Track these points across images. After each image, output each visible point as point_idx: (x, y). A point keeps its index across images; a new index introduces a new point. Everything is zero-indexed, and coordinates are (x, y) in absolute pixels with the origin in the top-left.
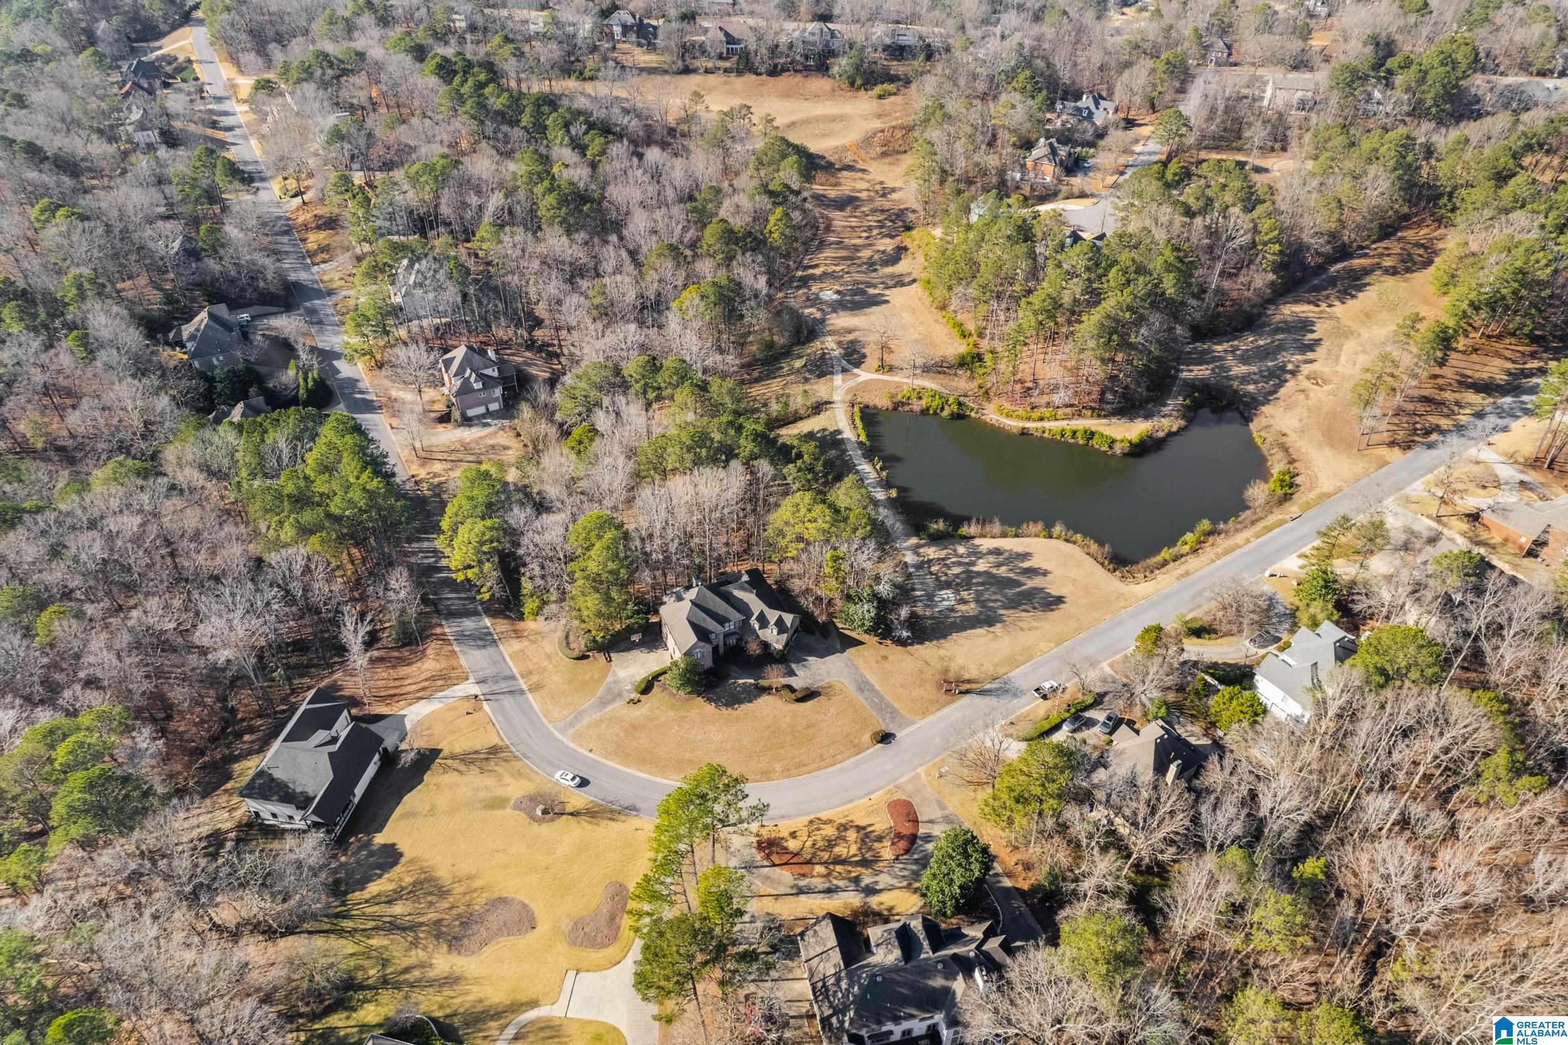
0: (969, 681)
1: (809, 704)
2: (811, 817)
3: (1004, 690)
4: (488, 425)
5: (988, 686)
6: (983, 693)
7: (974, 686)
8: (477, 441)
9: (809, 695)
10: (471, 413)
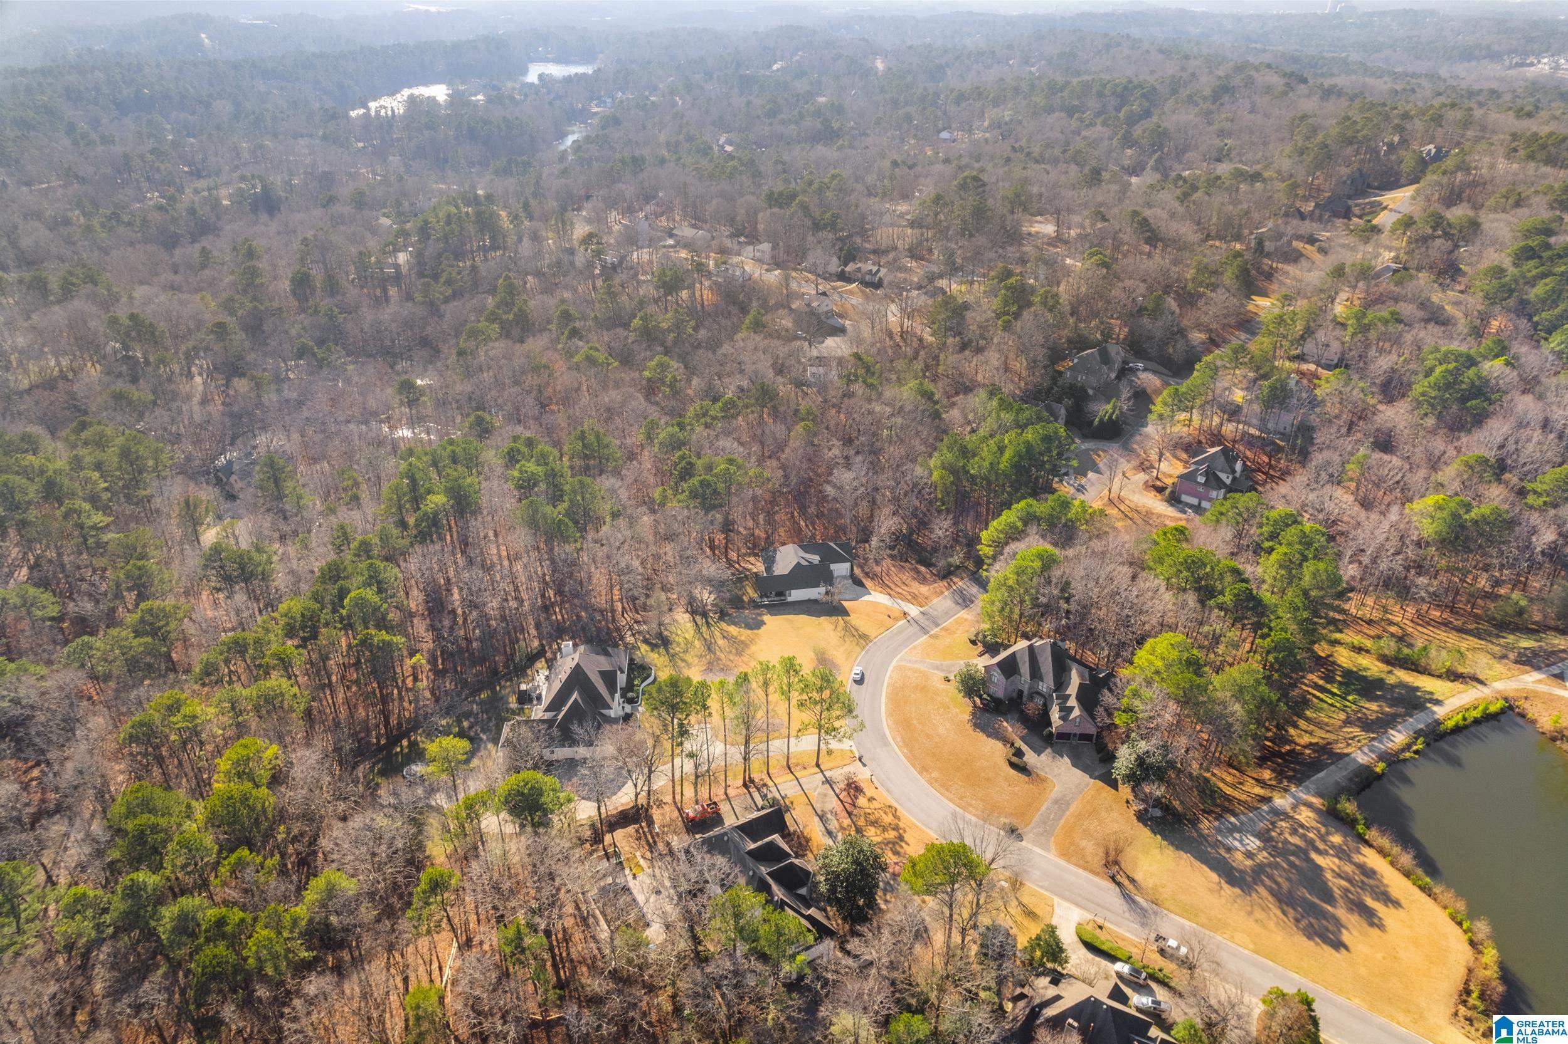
0: (1132, 881)
1: (1012, 772)
2: (895, 804)
3: (1143, 915)
4: (1185, 512)
5: (1139, 899)
6: (1128, 898)
7: (1130, 887)
8: (1159, 516)
9: (1022, 769)
10: (1185, 498)
